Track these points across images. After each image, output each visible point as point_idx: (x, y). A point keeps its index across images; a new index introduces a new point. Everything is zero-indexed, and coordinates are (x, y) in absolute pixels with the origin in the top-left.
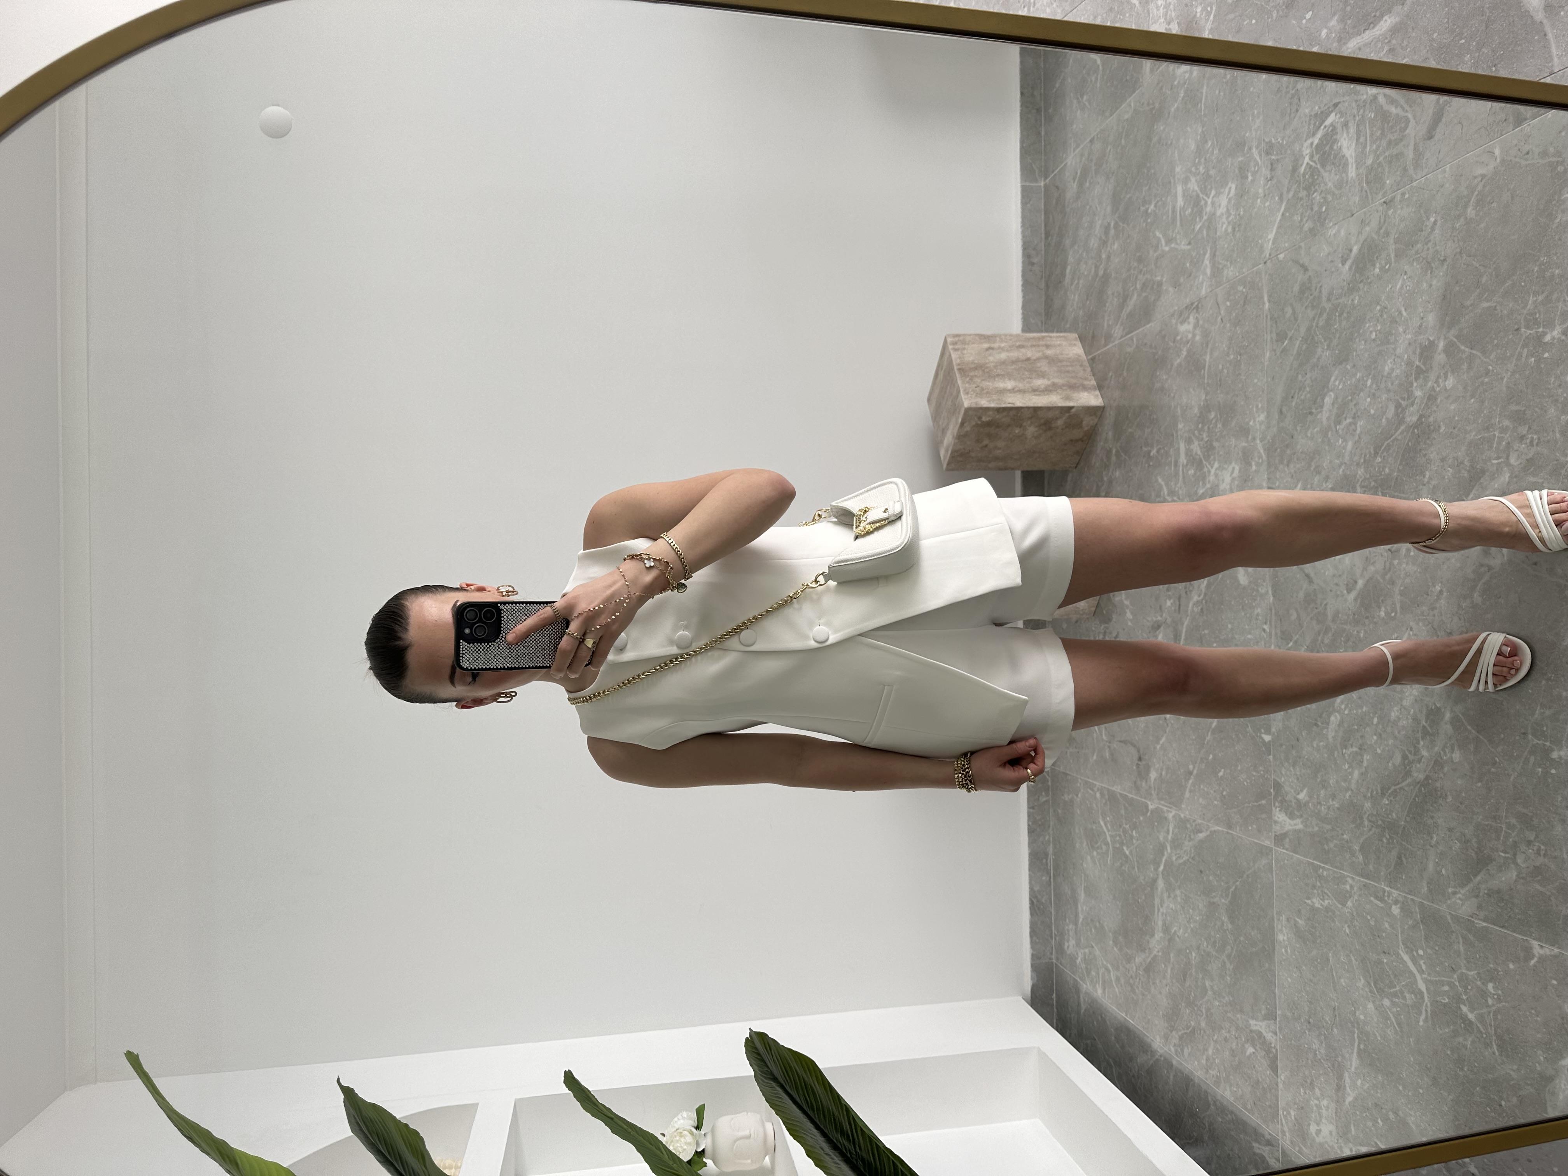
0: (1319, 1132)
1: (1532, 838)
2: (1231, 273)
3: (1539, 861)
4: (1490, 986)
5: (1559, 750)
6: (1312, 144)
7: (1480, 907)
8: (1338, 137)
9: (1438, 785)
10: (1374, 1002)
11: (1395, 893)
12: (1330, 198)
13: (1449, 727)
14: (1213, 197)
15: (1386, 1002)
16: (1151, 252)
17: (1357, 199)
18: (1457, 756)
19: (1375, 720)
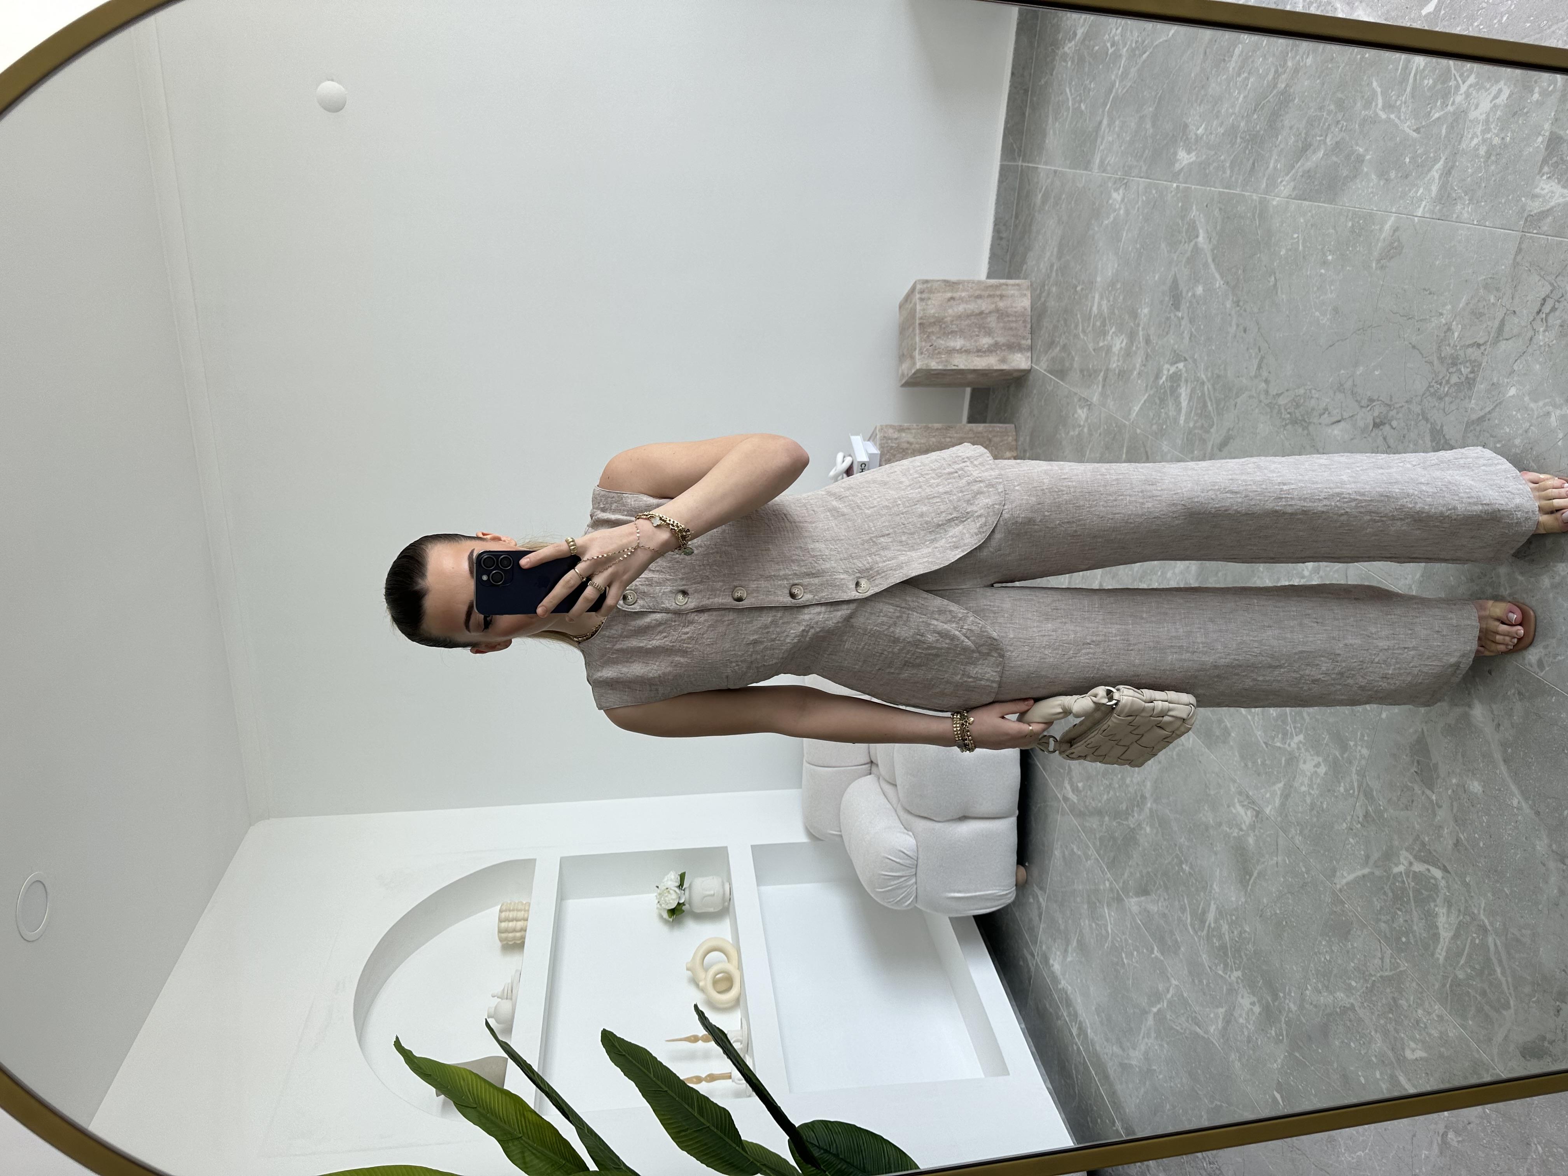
0: (1053, 965)
1: (1167, 898)
2: (1111, 407)
3: (1166, 912)
4: (1135, 953)
5: (1187, 865)
6: (1169, 370)
7: (1140, 913)
8: (1182, 384)
9: (1138, 836)
10: (1089, 921)
11: (1109, 875)
12: (1168, 424)
13: (1148, 811)
14: (1113, 333)
15: (1094, 925)
16: (1073, 326)
17: (1180, 442)
18: (1148, 829)
19: (1119, 776)
